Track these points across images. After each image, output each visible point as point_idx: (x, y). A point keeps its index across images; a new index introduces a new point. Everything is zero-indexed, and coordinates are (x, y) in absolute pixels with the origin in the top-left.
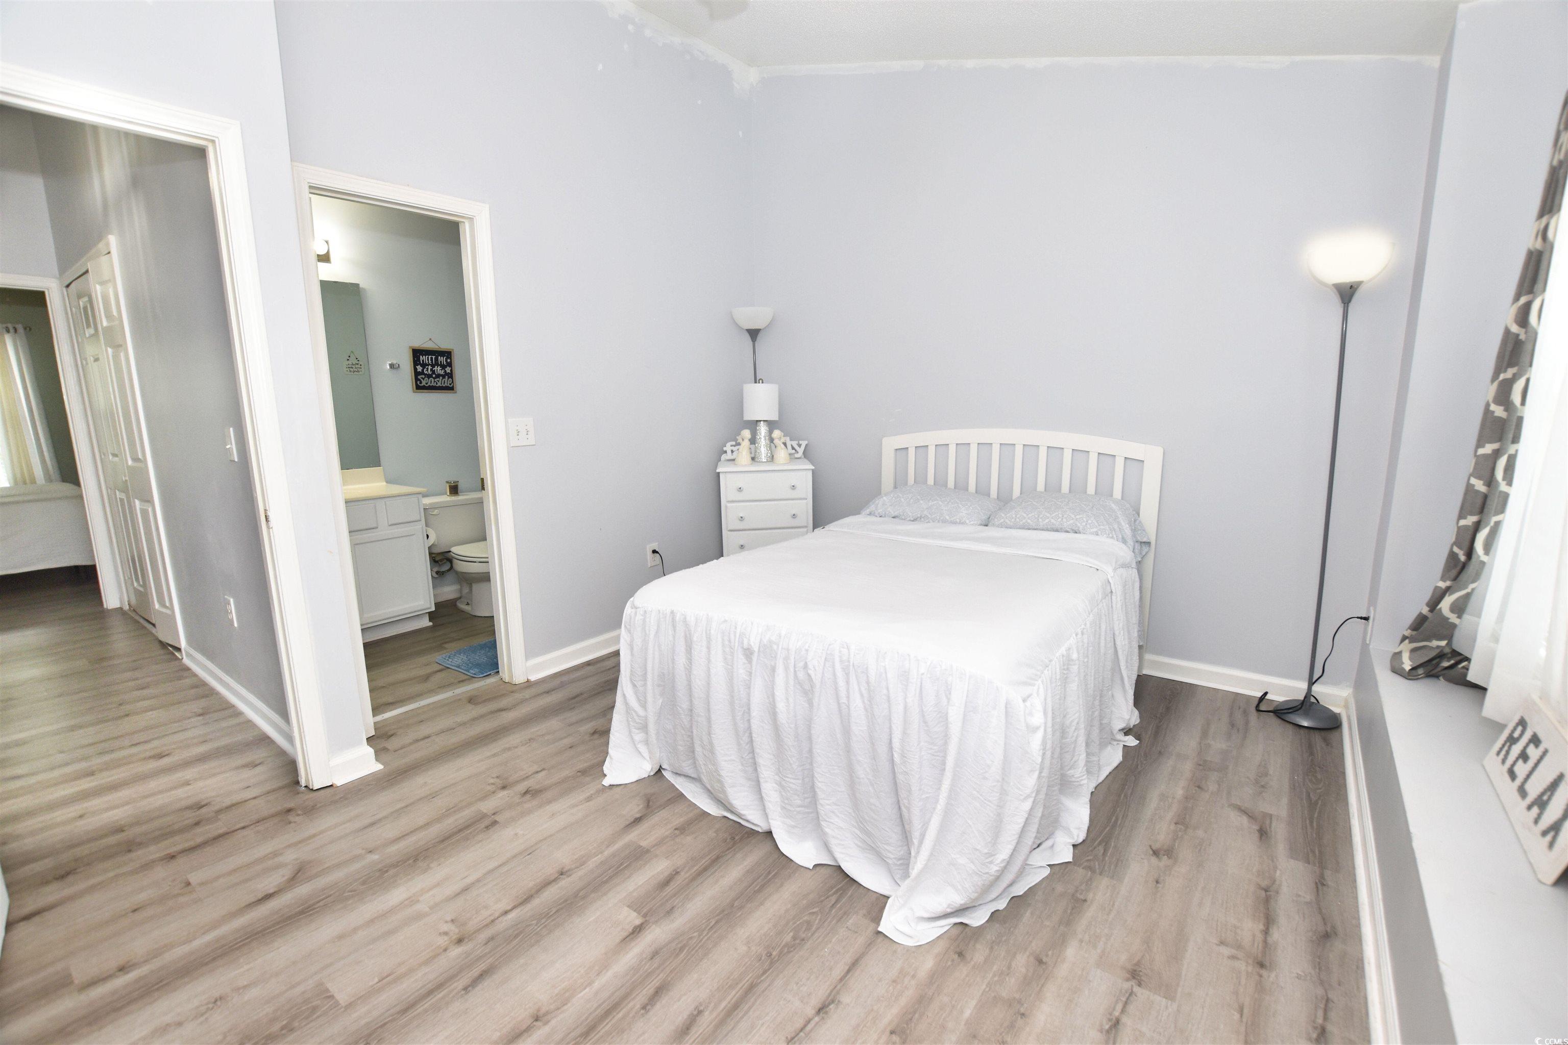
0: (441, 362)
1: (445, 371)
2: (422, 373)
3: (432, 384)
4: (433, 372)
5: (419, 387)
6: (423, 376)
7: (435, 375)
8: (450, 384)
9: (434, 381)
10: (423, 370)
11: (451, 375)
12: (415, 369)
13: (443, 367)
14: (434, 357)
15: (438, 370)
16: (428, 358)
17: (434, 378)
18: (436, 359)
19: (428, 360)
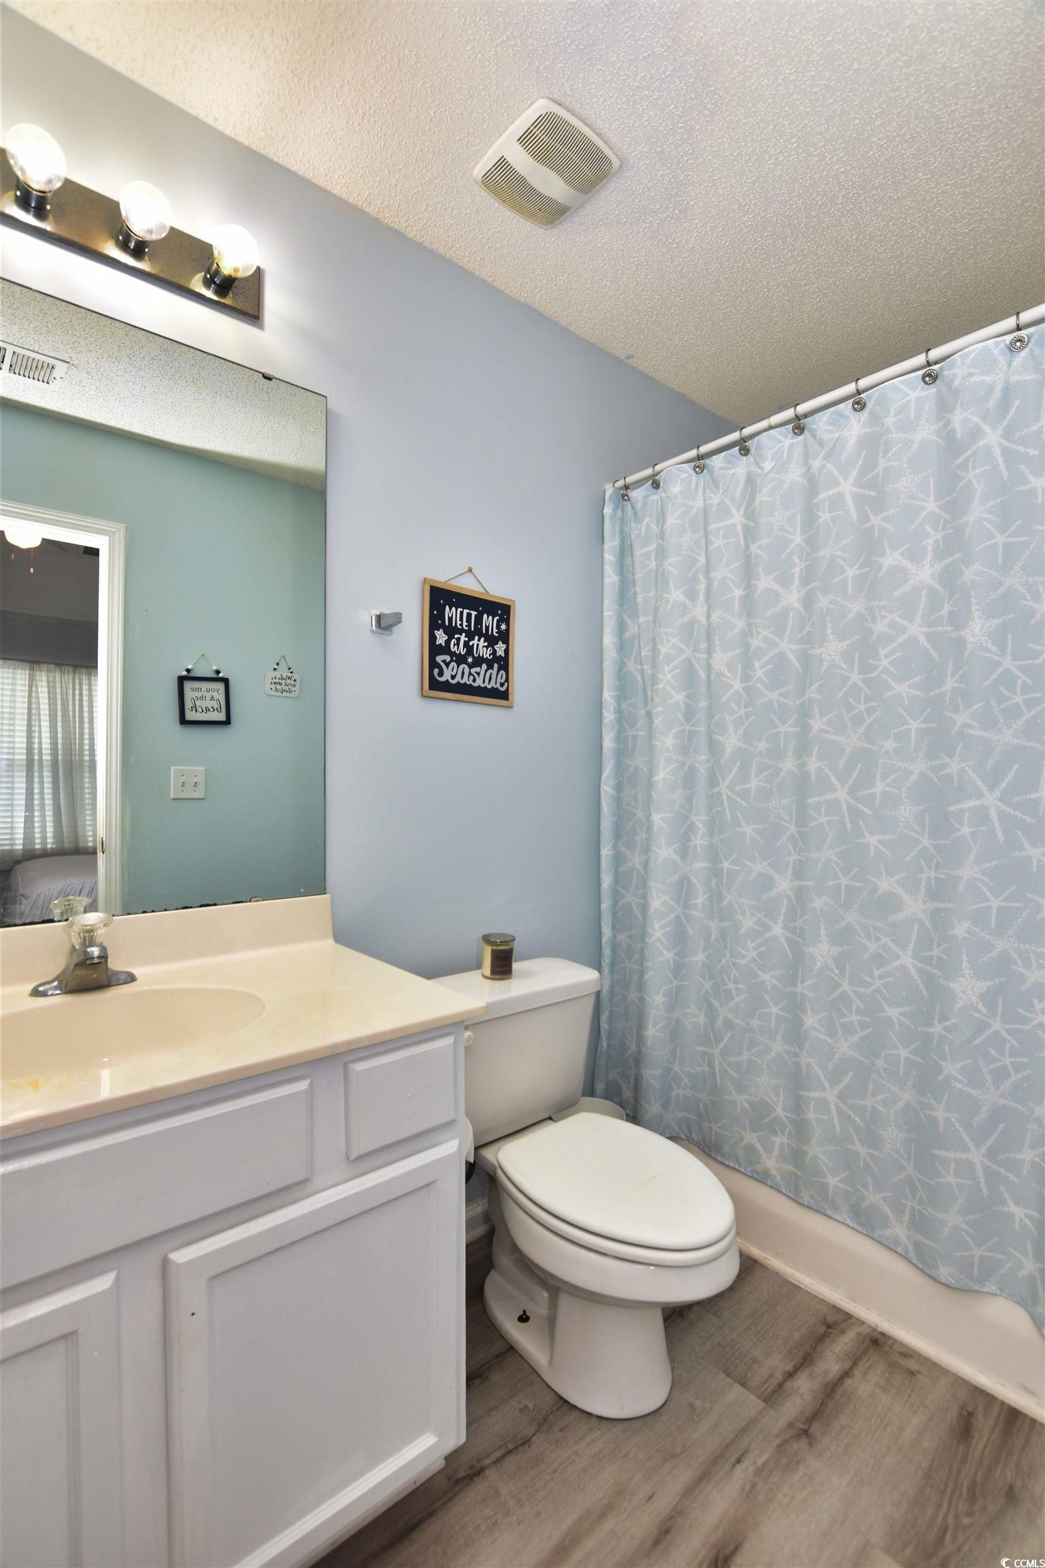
0: (487, 628)
1: (495, 652)
2: (445, 650)
3: (465, 680)
4: (470, 649)
5: (437, 685)
6: (448, 658)
7: (473, 657)
8: (502, 685)
9: (470, 674)
10: (448, 642)
11: (503, 663)
12: (433, 638)
13: (491, 641)
14: (474, 613)
15: (480, 645)
16: (462, 613)
17: (471, 666)
18: (479, 620)
19: (461, 619)
